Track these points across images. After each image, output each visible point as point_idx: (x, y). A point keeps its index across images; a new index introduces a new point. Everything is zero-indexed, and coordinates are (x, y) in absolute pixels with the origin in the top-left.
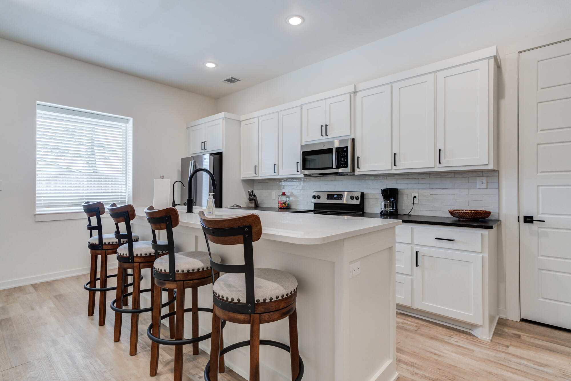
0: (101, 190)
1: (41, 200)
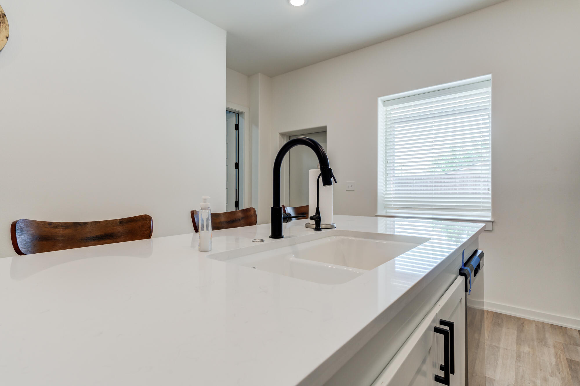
0: (467, 190)
1: (391, 201)
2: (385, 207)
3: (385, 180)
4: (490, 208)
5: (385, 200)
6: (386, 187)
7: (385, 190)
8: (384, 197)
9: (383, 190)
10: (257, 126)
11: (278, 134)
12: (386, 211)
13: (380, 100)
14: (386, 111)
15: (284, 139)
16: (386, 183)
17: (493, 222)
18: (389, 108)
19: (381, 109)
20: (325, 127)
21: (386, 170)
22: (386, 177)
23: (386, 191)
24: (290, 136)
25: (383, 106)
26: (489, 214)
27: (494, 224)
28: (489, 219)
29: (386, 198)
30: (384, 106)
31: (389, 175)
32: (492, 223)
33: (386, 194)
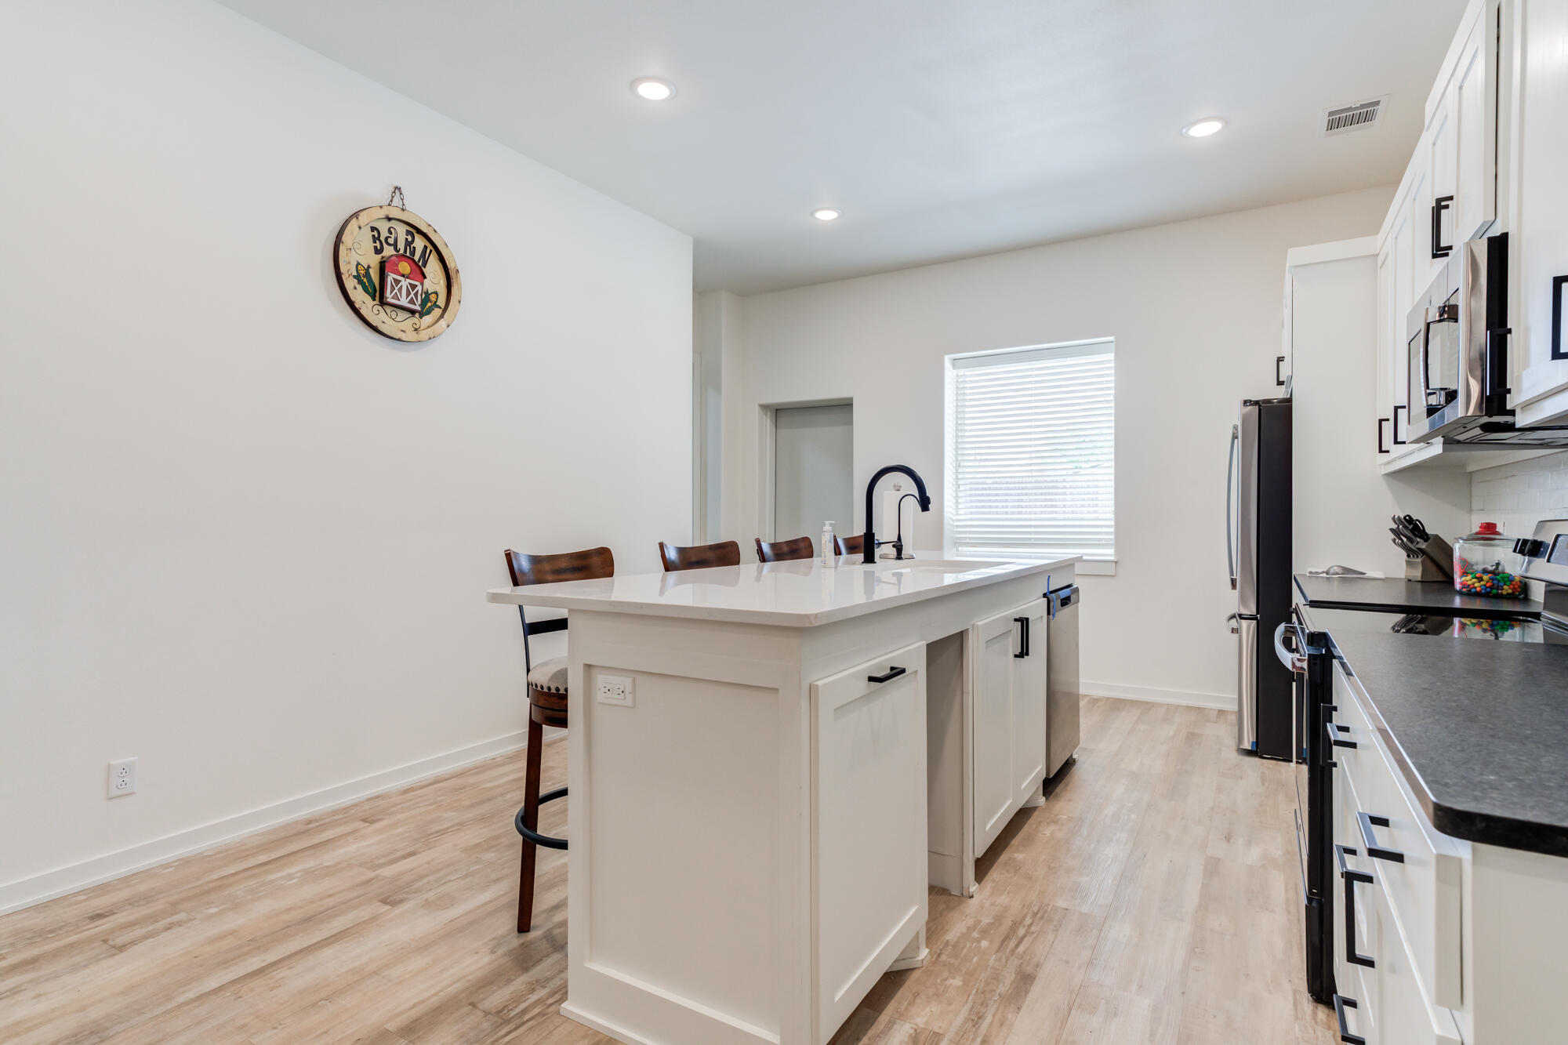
1: (966, 532)
2: (955, 543)
3: (954, 495)
4: (1113, 542)
5: (956, 530)
6: (957, 508)
7: (954, 513)
8: (953, 526)
9: (952, 514)
10: (718, 388)
11: (757, 407)
12: (957, 550)
13: (947, 359)
14: (957, 376)
15: (766, 415)
16: (957, 501)
17: (1116, 562)
18: (961, 372)
19: (950, 373)
20: (851, 399)
21: (957, 478)
22: (957, 491)
23: (957, 514)
24: (777, 410)
25: (951, 369)
26: (1111, 551)
27: (1118, 564)
28: (1112, 558)
29: (958, 526)
30: (954, 366)
31: (962, 488)
32: (1114, 564)
33: (958, 520)
